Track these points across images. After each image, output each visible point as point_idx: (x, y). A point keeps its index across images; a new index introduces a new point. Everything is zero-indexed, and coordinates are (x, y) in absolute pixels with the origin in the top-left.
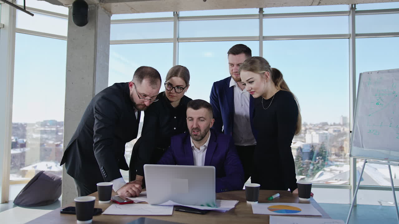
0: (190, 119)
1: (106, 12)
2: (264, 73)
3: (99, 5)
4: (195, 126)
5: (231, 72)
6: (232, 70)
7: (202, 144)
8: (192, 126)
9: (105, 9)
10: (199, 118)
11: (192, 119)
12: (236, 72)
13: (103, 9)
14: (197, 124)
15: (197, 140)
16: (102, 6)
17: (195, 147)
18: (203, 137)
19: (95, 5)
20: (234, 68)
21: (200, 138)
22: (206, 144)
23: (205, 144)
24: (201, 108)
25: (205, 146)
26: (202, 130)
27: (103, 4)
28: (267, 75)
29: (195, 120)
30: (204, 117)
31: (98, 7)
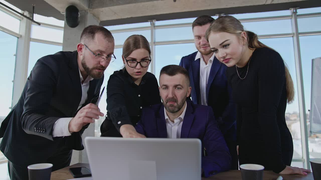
0: (164, 87)
1: (95, 18)
2: (241, 33)
3: (88, 11)
4: (170, 96)
5: (198, 46)
6: (200, 43)
7: (177, 117)
8: (167, 96)
9: (94, 15)
10: (176, 86)
11: (166, 87)
12: (204, 45)
13: (92, 15)
14: (173, 93)
15: (173, 112)
16: (91, 12)
17: (169, 120)
18: (180, 108)
19: (85, 11)
20: (201, 40)
21: (176, 109)
22: (182, 116)
23: (180, 116)
24: (176, 74)
25: (180, 118)
26: (180, 100)
27: (91, 10)
28: (244, 36)
29: (171, 88)
30: (181, 84)
31: (87, 12)
